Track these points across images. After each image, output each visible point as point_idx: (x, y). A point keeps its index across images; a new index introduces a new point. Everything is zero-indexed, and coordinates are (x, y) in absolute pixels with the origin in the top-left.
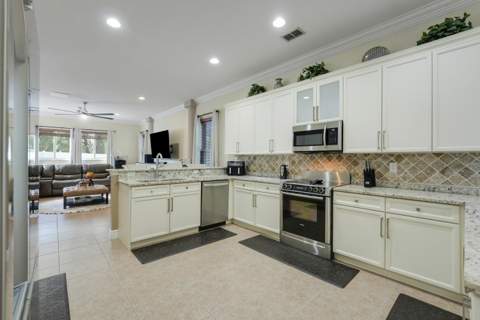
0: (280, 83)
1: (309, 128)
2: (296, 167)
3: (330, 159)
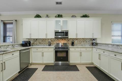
0: (47, 16)
1: (60, 31)
2: (53, 42)
3: (63, 40)
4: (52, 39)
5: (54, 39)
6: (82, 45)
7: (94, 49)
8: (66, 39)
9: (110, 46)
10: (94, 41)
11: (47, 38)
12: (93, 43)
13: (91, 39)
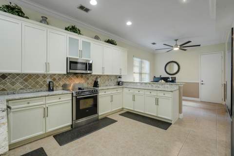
2: (57, 82)
3: (77, 77)
4: (55, 75)
5: (65, 75)
6: (107, 86)
7: (125, 89)
8: (84, 75)
9: (139, 84)
10: (119, 80)
11: (48, 73)
12: (119, 82)
13: (116, 76)
